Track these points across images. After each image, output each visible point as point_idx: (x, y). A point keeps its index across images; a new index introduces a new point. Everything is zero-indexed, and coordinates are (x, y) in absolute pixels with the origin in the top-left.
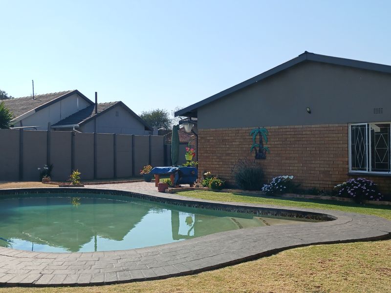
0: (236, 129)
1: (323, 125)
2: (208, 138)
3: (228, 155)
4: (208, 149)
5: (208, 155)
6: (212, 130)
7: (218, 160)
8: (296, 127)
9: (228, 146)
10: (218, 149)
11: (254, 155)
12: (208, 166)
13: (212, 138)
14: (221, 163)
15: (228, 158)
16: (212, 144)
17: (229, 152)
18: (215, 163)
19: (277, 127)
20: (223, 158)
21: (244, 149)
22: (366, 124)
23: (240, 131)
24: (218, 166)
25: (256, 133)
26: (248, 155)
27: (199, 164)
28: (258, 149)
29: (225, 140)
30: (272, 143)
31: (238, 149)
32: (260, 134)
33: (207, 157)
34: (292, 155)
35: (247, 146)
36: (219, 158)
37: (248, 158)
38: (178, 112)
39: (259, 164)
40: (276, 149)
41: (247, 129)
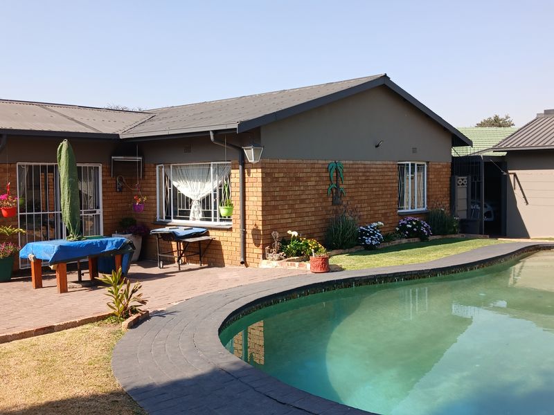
0: (312, 162)
1: (386, 163)
2: (276, 175)
3: (302, 201)
4: (276, 194)
5: (276, 203)
6: (281, 161)
7: (290, 211)
8: (366, 162)
9: (302, 188)
10: (291, 193)
11: (330, 200)
12: (276, 222)
13: (282, 175)
14: (294, 215)
15: (302, 206)
16: (282, 184)
17: (303, 197)
18: (287, 216)
19: (351, 162)
20: (297, 206)
21: (321, 191)
22: (410, 163)
23: (316, 166)
24: (290, 220)
25: (334, 170)
26: (325, 200)
27: (263, 221)
28: (334, 191)
29: (298, 179)
30: (347, 182)
31: (313, 192)
32: (337, 171)
33: (275, 207)
34: (363, 198)
35: (323, 187)
36: (291, 207)
37: (324, 204)
38: (242, 124)
39: (336, 212)
40: (350, 190)
41: (324, 162)
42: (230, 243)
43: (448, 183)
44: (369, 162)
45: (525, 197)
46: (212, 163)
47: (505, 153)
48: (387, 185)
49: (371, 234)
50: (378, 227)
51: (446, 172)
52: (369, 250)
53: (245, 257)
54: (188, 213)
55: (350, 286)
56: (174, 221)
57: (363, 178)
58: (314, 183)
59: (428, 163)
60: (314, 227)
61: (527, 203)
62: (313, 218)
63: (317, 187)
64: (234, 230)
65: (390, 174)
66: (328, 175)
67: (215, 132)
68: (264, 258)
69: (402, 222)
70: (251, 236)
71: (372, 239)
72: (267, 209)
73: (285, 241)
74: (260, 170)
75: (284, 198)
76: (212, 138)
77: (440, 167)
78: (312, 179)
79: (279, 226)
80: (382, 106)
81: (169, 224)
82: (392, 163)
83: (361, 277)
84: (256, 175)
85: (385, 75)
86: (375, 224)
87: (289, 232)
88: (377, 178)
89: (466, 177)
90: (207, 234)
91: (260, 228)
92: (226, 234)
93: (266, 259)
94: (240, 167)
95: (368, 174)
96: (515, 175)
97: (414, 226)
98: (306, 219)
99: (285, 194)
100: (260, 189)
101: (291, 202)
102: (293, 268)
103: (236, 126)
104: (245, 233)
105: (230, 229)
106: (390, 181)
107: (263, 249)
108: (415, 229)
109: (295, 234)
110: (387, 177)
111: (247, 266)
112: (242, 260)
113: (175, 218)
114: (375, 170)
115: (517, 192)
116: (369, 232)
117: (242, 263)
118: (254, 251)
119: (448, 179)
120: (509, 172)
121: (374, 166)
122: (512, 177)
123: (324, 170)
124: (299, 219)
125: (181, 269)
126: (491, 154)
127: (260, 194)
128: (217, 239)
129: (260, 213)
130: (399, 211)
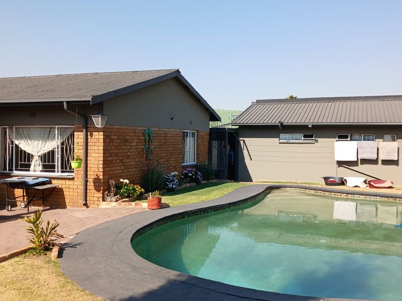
0: (134, 128)
1: (176, 130)
2: (113, 137)
3: (128, 157)
4: (112, 151)
5: (112, 158)
6: (116, 127)
7: (120, 164)
8: (165, 130)
9: (128, 147)
10: (121, 151)
11: (145, 156)
12: (111, 172)
13: (116, 137)
14: (123, 167)
15: (128, 160)
16: (116, 144)
17: (129, 154)
18: (118, 168)
19: (157, 129)
20: (125, 161)
21: (139, 150)
22: (189, 131)
23: (137, 131)
24: (120, 171)
25: (147, 135)
26: (142, 157)
27: (104, 172)
28: (147, 150)
29: (126, 141)
30: (155, 144)
31: (135, 150)
32: (149, 135)
33: (111, 161)
34: (163, 155)
35: (141, 147)
36: (121, 161)
37: (141, 159)
38: (94, 98)
39: (147, 165)
40: (156, 149)
41: (141, 129)
42: (72, 189)
43: (208, 145)
44: (167, 130)
45: (250, 155)
46: (57, 126)
47: (238, 127)
48: (176, 146)
49: (171, 181)
50: (174, 176)
51: (207, 137)
52: (171, 192)
53: (86, 200)
54: (29, 166)
55: (184, 217)
56: (16, 173)
57: (164, 141)
58: (135, 144)
59: (197, 131)
60: (135, 176)
61: (251, 159)
62: (134, 170)
63: (138, 147)
64: (76, 179)
65: (178, 138)
66: (144, 138)
67: (68, 102)
68: (104, 200)
69: (185, 172)
70: (92, 184)
71: (173, 184)
72: (106, 163)
73: (119, 187)
74: (102, 133)
75: (117, 155)
76: (65, 106)
77: (203, 134)
78: (135, 141)
79: (113, 176)
80: (174, 92)
81: (12, 175)
82: (179, 131)
83: (191, 211)
84: (98, 137)
85: (178, 70)
86: (173, 174)
87: (122, 180)
88: (171, 141)
89: (217, 142)
90: (50, 183)
91: (101, 177)
92: (68, 182)
93: (105, 201)
94: (84, 130)
95: (166, 138)
96: (244, 141)
97: (193, 175)
98: (130, 170)
99: (118, 151)
100: (102, 148)
101: (121, 158)
102: (130, 207)
103: (89, 99)
104: (87, 181)
105: (73, 179)
106: (178, 143)
107: (103, 193)
108: (194, 177)
109: (126, 181)
110: (176, 141)
111: (87, 207)
112: (84, 202)
113: (16, 170)
114: (170, 135)
115: (245, 152)
116: (170, 179)
117: (84, 205)
118: (95, 195)
119: (208, 143)
120: (240, 139)
121: (169, 133)
122: (242, 142)
123: (142, 134)
124: (126, 171)
125: (30, 211)
126: (230, 127)
127: (102, 152)
128: (60, 187)
129: (102, 166)
130: (182, 164)
